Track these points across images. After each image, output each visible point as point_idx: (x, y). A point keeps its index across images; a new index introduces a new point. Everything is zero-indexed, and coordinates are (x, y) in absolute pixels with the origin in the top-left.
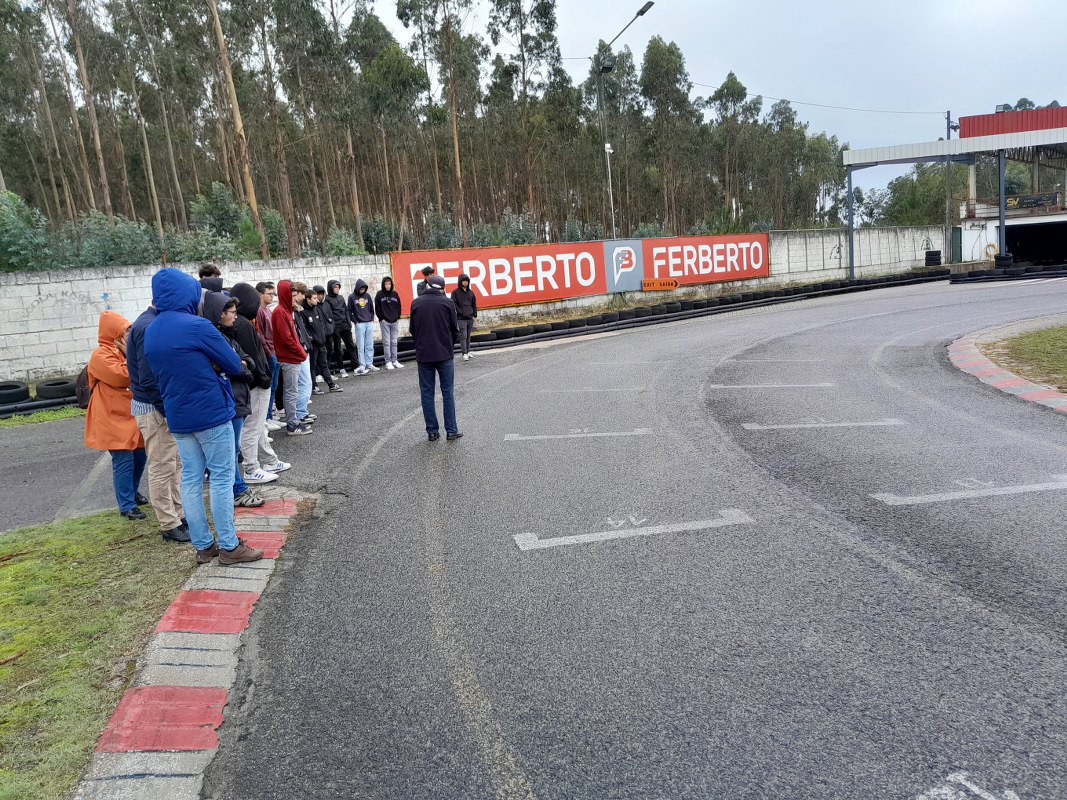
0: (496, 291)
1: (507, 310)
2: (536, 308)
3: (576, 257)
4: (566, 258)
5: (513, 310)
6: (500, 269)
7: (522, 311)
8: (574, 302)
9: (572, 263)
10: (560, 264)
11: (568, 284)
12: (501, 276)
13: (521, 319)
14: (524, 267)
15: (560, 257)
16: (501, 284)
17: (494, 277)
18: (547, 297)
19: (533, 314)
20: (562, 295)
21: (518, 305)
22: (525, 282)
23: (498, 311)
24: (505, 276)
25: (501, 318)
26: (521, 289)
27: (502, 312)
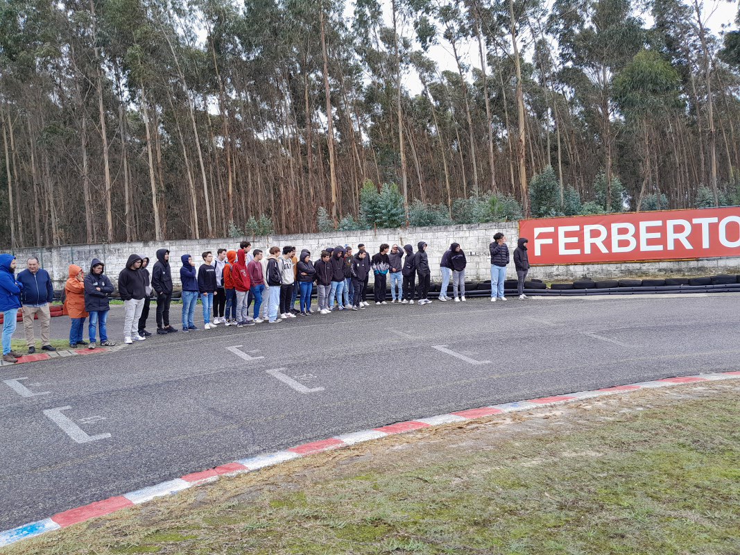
0: (616, 249)
1: (628, 265)
2: (663, 265)
3: (720, 220)
4: (705, 222)
5: (637, 266)
6: (623, 231)
7: (645, 267)
8: (715, 262)
9: (714, 228)
10: (697, 229)
11: (706, 244)
12: (623, 237)
13: (645, 274)
14: (649, 230)
15: (696, 221)
16: (624, 243)
17: (616, 238)
18: (678, 255)
19: (660, 270)
20: (697, 254)
21: (642, 262)
22: (650, 242)
23: (619, 265)
24: (628, 237)
25: (622, 271)
26: (644, 247)
27: (623, 267)
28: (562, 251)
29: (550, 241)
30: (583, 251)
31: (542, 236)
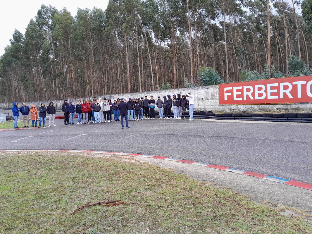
0: (257, 98)
1: (263, 106)
2: (279, 106)
3: (307, 82)
4: (299, 84)
5: (267, 106)
6: (260, 89)
7: (271, 107)
8: (305, 105)
9: (304, 87)
10: (295, 87)
11: (299, 96)
12: (260, 92)
13: (270, 110)
14: (272, 88)
15: (294, 83)
16: (260, 95)
17: (257, 92)
18: (286, 101)
19: (277, 109)
20: (295, 101)
21: (269, 104)
22: (272, 94)
23: (259, 106)
24: (262, 92)
25: (260, 109)
26: (269, 97)
27: (261, 106)
28: (235, 99)
29: (230, 94)
30: (243, 98)
31: (228, 91)
